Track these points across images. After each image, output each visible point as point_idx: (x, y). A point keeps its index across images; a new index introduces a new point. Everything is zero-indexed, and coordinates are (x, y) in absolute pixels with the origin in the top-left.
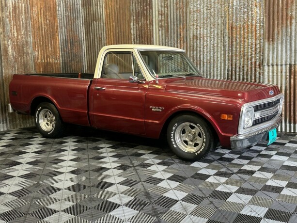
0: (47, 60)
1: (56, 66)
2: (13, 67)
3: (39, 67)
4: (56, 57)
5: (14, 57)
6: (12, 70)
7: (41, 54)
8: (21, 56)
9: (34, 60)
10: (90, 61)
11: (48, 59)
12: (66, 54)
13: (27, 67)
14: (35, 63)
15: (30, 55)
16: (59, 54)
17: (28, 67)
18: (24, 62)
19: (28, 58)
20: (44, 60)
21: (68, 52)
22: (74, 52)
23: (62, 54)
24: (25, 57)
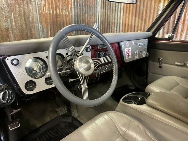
0: (56, 11)
1: (68, 19)
2: (7, 18)
3: (46, 19)
4: (68, 8)
5: (8, 4)
6: (7, 22)
7: (49, 4)
8: (19, 4)
9: (40, 9)
10: (104, 15)
11: (58, 10)
12: (80, 5)
13: (29, 18)
14: (40, 15)
15: (33, 4)
16: (72, 5)
17: (31, 19)
18: (24, 13)
19: (30, 7)
20: (53, 12)
21: (81, 4)
22: (88, 4)
23: (74, 5)
24: (26, 5)
